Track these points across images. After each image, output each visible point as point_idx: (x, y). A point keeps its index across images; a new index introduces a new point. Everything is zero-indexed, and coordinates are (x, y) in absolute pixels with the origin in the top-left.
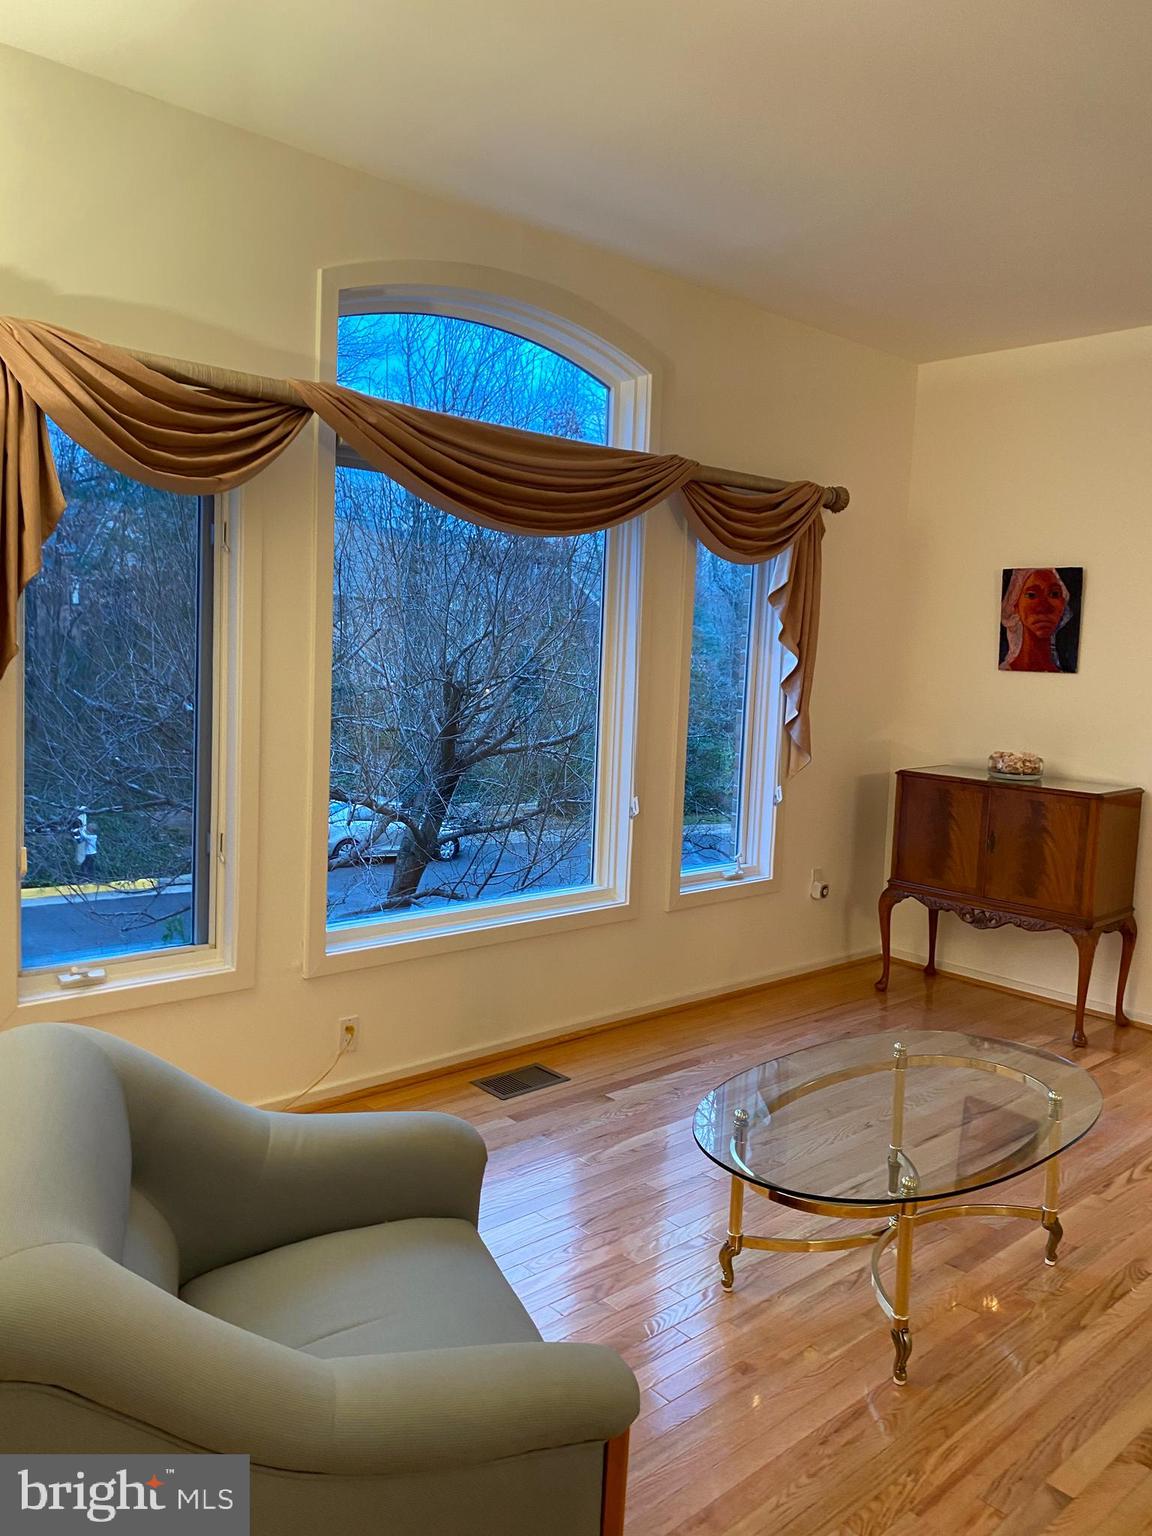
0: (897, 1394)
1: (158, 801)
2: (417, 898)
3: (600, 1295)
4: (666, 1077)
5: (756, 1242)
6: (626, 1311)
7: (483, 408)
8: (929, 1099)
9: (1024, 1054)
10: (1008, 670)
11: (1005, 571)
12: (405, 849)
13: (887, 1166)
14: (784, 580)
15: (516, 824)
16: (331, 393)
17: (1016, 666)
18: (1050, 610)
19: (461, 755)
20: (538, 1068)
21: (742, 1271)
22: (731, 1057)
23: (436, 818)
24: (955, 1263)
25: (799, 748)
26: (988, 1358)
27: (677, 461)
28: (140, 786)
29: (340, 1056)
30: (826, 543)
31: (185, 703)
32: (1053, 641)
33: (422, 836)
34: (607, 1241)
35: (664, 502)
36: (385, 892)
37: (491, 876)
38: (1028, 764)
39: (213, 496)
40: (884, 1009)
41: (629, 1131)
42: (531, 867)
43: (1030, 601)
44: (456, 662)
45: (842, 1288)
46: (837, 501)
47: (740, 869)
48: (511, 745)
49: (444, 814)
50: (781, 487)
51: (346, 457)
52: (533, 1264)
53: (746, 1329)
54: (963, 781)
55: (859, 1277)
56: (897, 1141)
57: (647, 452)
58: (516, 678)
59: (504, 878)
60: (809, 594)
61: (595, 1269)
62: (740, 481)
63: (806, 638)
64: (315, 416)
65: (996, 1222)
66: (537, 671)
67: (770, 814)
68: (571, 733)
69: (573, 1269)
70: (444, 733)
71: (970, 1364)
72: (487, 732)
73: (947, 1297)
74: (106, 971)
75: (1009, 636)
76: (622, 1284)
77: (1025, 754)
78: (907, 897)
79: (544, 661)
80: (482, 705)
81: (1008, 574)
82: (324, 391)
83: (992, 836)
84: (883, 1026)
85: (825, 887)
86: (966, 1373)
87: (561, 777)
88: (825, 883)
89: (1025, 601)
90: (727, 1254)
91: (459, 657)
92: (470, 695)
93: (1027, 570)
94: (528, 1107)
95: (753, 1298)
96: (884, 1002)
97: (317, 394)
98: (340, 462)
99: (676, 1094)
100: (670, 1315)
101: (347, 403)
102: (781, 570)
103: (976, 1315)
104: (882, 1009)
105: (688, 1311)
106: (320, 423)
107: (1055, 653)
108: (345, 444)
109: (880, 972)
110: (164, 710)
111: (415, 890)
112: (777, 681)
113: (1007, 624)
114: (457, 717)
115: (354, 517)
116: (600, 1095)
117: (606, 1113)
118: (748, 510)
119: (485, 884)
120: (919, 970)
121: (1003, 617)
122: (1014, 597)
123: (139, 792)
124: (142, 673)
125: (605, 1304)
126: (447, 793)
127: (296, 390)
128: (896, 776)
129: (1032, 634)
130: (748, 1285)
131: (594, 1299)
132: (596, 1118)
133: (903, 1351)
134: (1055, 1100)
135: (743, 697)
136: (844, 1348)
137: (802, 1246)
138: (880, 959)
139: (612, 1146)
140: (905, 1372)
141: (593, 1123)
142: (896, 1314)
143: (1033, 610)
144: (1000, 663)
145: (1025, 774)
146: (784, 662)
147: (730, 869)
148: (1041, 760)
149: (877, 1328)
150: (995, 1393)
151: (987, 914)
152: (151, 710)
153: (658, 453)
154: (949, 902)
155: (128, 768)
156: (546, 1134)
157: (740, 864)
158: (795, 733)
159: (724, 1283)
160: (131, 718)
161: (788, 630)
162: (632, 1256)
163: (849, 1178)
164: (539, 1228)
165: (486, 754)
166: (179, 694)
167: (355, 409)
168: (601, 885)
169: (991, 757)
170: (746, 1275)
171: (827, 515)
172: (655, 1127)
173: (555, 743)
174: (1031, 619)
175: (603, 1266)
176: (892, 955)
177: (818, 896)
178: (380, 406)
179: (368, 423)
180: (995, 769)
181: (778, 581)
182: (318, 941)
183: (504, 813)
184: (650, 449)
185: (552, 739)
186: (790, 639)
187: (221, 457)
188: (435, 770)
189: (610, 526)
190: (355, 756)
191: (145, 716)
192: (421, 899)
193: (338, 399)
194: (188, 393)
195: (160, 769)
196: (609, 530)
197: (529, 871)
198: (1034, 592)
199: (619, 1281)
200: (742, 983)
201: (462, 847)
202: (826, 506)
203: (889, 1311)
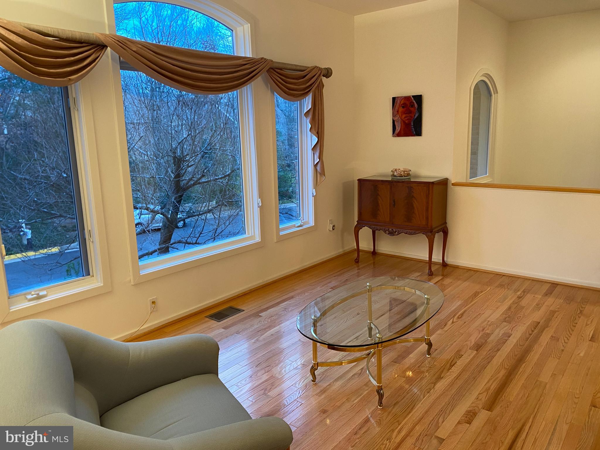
0: (380, 412)
1: (56, 216)
2: (171, 245)
3: (266, 392)
4: (281, 305)
5: (323, 364)
6: (277, 397)
7: (175, 40)
8: (378, 301)
9: (411, 280)
10: (396, 137)
11: (393, 98)
12: (164, 226)
13: (367, 328)
14: (310, 107)
15: (209, 211)
16: (115, 38)
17: (399, 135)
18: (410, 112)
19: (183, 186)
20: (231, 308)
21: (319, 375)
22: (305, 294)
23: (175, 212)
24: (396, 361)
25: (320, 174)
26: (410, 394)
27: (263, 60)
28: (47, 210)
29: (151, 313)
30: (324, 91)
31: (62, 174)
32: (412, 124)
33: (170, 219)
34: (267, 371)
35: (260, 78)
36: (158, 244)
37: (201, 233)
38: (405, 172)
39: (67, 87)
40: (359, 269)
41: (270, 327)
42: (217, 229)
43: (402, 109)
44: (176, 148)
45: (356, 376)
46: (328, 73)
47: (302, 222)
48: (203, 180)
49: (179, 210)
50: (305, 69)
51: (124, 66)
52: (239, 384)
53: (323, 397)
54: (382, 181)
55: (362, 371)
56: (371, 319)
57: (251, 57)
58: (202, 153)
59: (207, 233)
60: (320, 112)
61: (263, 383)
62: (289, 67)
63: (320, 130)
64: (108, 47)
65: (409, 344)
66: (211, 149)
67: (311, 200)
68: (227, 173)
69: (255, 383)
70: (175, 177)
71: (404, 397)
72: (193, 176)
73: (394, 374)
74: (47, 291)
75: (396, 123)
76: (274, 387)
77: (404, 169)
78: (364, 227)
79: (213, 144)
80: (190, 164)
81: (394, 99)
82: (112, 38)
83: (394, 201)
84: (358, 276)
85: (334, 226)
86: (403, 400)
87: (225, 191)
88: (333, 225)
89: (401, 109)
90: (313, 370)
91: (178, 145)
92: (184, 161)
93: (401, 97)
94: (229, 324)
95: (325, 385)
96: (358, 266)
97: (109, 39)
98: (122, 68)
99: (286, 311)
100: (293, 396)
101: (121, 41)
102: (308, 103)
103: (404, 379)
104: (358, 269)
105: (300, 393)
106: (111, 51)
107: (413, 129)
108: (123, 60)
109: (356, 255)
110: (53, 178)
111: (170, 242)
112: (310, 148)
113: (395, 119)
114: (180, 171)
115: (126, 89)
116: (257, 315)
117: (260, 322)
118: (293, 79)
119: (199, 237)
120: (369, 253)
121: (393, 116)
122: (397, 108)
123: (47, 212)
124: (41, 162)
125: (269, 395)
126: (179, 202)
127: (99, 38)
128: (357, 181)
129: (404, 122)
130: (322, 380)
131: (264, 394)
132: (256, 324)
133: (381, 396)
134: (427, 298)
135: (297, 155)
136: (360, 398)
137: (339, 363)
138: (355, 250)
139: (264, 334)
140: (382, 404)
141: (255, 326)
142: (378, 384)
143: (404, 113)
144: (393, 134)
145: (405, 176)
146: (312, 140)
147: (299, 223)
148: (410, 170)
149: (370, 389)
150: (414, 406)
151: (394, 230)
152: (48, 178)
153: (256, 57)
154: (380, 227)
155: (41, 203)
156: (238, 333)
157: (302, 221)
158: (319, 168)
159: (313, 381)
160: (40, 182)
161: (313, 127)
162: (277, 375)
163: (354, 335)
164: (239, 371)
165: (194, 184)
166: (60, 170)
167: (125, 44)
168: (248, 235)
169: (392, 171)
170: (320, 376)
171: (324, 79)
172: (279, 325)
173: (221, 178)
174: (404, 116)
175: (266, 381)
176: (360, 249)
177: (331, 229)
178: (137, 43)
179: (132, 50)
180: (393, 175)
181: (307, 108)
182: (136, 269)
183: (203, 207)
184: (252, 56)
185: (220, 177)
186: (314, 131)
187: (68, 69)
188: (173, 193)
189: (239, 89)
190: (139, 190)
191: (45, 180)
192: (173, 245)
193: (118, 41)
194: (50, 41)
195: (55, 202)
196: (238, 91)
197: (216, 231)
198: (404, 106)
199: (273, 386)
200: (305, 266)
201: (186, 222)
202: (323, 76)
203: (375, 383)
